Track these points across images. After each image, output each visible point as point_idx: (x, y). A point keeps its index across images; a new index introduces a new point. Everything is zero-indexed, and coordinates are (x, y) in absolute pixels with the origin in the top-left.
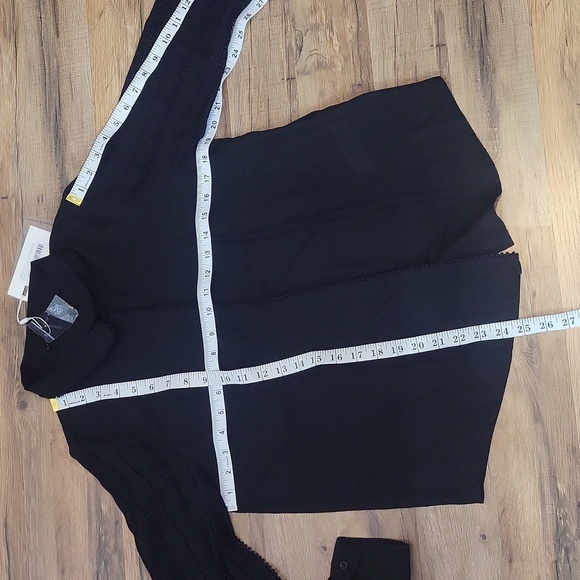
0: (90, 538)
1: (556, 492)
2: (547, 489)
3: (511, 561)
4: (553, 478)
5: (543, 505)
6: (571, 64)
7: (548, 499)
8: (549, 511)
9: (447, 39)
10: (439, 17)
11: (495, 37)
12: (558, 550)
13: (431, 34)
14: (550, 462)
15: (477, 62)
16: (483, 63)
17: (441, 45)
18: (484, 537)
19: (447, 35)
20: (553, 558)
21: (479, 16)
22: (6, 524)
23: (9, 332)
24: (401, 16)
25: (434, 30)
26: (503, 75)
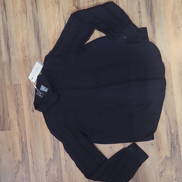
0: (52, 145)
1: (171, 132)
2: (169, 132)
3: (159, 150)
4: (170, 129)
5: (168, 136)
6: (175, 16)
7: (169, 134)
8: (169, 138)
9: (141, 10)
10: (139, 4)
11: (154, 9)
12: (171, 148)
13: (137, 9)
14: (170, 125)
15: (149, 16)
16: (151, 16)
17: (140, 12)
18: (152, 144)
19: (141, 9)
20: (170, 150)
21: (150, 3)
22: (30, 142)
23: (29, 92)
24: (129, 4)
25: (138, 7)
26: (157, 20)
